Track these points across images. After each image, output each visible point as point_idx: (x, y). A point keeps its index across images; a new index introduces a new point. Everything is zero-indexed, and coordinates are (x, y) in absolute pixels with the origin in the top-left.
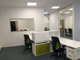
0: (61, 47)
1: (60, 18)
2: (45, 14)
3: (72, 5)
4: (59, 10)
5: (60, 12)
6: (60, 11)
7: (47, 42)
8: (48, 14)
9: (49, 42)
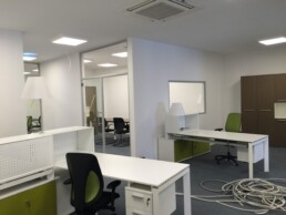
0: (105, 189)
1: (84, 82)
2: (26, 62)
3: (125, 41)
4: (81, 52)
5: (86, 61)
6: (85, 55)
7: (45, 178)
8: (38, 64)
9: (51, 178)
